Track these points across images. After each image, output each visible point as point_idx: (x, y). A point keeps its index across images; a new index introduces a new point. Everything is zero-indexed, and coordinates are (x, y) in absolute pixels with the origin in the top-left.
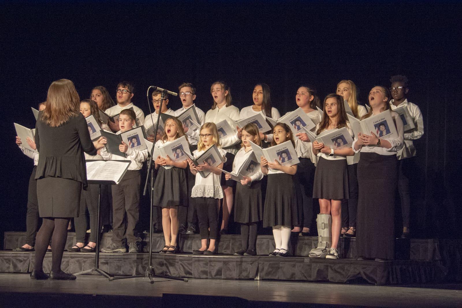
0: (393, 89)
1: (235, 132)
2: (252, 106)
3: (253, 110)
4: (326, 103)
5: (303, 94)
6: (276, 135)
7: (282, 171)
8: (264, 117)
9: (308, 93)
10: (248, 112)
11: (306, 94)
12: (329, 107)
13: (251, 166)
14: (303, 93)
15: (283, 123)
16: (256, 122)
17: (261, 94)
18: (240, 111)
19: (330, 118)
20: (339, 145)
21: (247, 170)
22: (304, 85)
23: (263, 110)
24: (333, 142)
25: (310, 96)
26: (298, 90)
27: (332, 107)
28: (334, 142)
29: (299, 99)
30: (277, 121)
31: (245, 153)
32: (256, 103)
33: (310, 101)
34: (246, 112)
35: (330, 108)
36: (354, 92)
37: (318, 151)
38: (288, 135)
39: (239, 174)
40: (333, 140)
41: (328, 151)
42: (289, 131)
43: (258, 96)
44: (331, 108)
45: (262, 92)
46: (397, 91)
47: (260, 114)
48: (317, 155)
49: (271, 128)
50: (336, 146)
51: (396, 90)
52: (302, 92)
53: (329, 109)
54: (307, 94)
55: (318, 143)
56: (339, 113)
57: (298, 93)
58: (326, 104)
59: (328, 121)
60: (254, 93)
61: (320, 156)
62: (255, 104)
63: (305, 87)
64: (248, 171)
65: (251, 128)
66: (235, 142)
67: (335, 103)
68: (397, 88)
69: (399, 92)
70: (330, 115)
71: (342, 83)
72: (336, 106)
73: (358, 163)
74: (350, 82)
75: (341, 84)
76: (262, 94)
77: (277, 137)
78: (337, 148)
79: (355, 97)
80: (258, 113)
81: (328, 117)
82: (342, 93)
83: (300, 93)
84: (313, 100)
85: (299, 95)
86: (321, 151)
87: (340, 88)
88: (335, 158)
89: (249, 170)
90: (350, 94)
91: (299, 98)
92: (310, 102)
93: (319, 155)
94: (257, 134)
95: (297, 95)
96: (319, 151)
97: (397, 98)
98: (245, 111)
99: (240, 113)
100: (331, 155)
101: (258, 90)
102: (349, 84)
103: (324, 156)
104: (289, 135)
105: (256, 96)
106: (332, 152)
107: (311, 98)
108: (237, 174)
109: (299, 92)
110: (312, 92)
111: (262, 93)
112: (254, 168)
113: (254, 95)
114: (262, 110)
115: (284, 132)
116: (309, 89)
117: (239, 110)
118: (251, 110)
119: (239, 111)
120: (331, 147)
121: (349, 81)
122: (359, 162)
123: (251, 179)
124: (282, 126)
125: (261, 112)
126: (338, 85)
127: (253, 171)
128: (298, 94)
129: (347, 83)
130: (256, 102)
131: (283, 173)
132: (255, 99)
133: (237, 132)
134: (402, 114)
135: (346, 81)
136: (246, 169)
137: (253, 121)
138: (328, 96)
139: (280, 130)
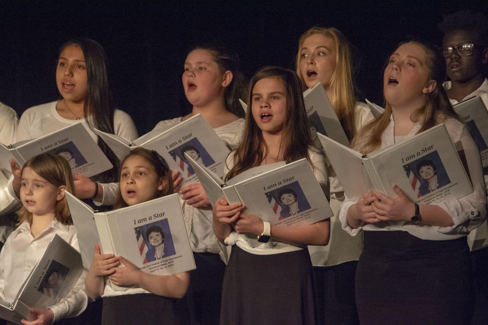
0: (447, 50)
1: (8, 178)
2: (54, 104)
3: (57, 114)
4: (254, 92)
5: (201, 68)
6: (129, 181)
7: (144, 289)
8: (93, 134)
9: (215, 64)
10: (43, 121)
11: (210, 69)
12: (263, 105)
13: (51, 278)
14: (203, 65)
15: (150, 149)
16: (70, 148)
17: (79, 70)
18: (19, 117)
19: (265, 136)
20: (286, 212)
21: (41, 289)
22: (203, 44)
23: (90, 118)
24: (270, 201)
25: (223, 73)
26: (188, 60)
27: (271, 104)
28: (273, 201)
29: (192, 86)
30: (130, 145)
31: (32, 239)
32: (66, 96)
33: (222, 86)
34: (37, 121)
35: (266, 107)
36: (346, 62)
37: (228, 229)
38: (161, 183)
39: (18, 302)
40: (270, 196)
41: (256, 227)
42: (166, 173)
43: (73, 76)
44: (270, 107)
45: (83, 64)
46: (460, 58)
47: (80, 124)
48: (225, 241)
49: (113, 164)
50: (278, 215)
51: (456, 54)
52: (200, 63)
53: (265, 109)
54: (214, 68)
55: (228, 205)
56: (290, 121)
57: (186, 66)
58: (254, 97)
59: (259, 147)
60: (58, 66)
61: (233, 244)
62: (62, 98)
63: (204, 48)
64: (43, 292)
65: (50, 166)
66: (8, 207)
67: (278, 93)
68: (460, 47)
69: (465, 60)
70: (265, 126)
71: (312, 33)
72: (284, 100)
73: (358, 260)
74: (335, 32)
75: (308, 36)
76: (85, 71)
77: (131, 187)
78: (280, 219)
79: (348, 75)
80: (74, 123)
81: (260, 131)
82: (312, 60)
83: (194, 66)
84: (231, 84)
85: (190, 74)
86: (237, 227)
87: (306, 48)
88: (274, 246)
89: (45, 290)
90: (335, 65)
91: (192, 80)
92: (223, 90)
93: (231, 239)
94: (67, 182)
95: (186, 72)
96: (232, 227)
97: (458, 74)
98: (34, 118)
99: (18, 122)
100: (264, 239)
101: (71, 60)
102: (332, 37)
103: (243, 243)
104: (164, 184)
105: (67, 78)
106: (267, 229)
107: (226, 77)
108: (14, 304)
109: (189, 64)
110: (225, 60)
111: (84, 68)
112: (60, 282)
113: (61, 74)
114: (86, 117)
115: (152, 176)
116: (216, 53)
117: (16, 114)
118: (52, 115)
119: (16, 118)
120: (265, 216)
121: (332, 31)
122: (360, 258)
123: (53, 314)
124: (148, 159)
125: (83, 121)
126: (301, 41)
127: (56, 293)
128: (188, 70)
129: (328, 34)
130: (67, 93)
131: (147, 292)
132: (64, 84)
133: (12, 178)
134: (469, 120)
135: (325, 30)
136: (38, 286)
137: (59, 145)
138: (259, 74)
139: (142, 169)
